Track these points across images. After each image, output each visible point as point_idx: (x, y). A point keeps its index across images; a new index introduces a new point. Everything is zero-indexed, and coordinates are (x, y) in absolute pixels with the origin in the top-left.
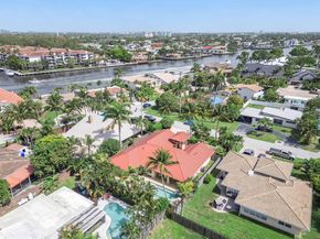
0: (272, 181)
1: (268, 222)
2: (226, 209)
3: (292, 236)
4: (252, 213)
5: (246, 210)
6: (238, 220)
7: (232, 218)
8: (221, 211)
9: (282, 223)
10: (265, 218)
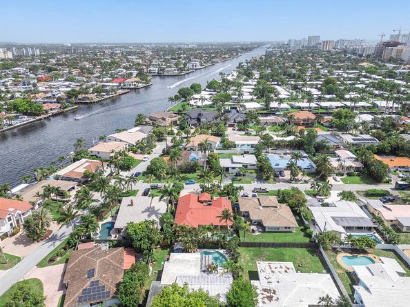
0: (272, 208)
1: (280, 230)
2: (259, 232)
3: (291, 232)
4: (272, 228)
5: (269, 228)
6: (267, 234)
7: (264, 234)
8: (257, 233)
9: (286, 228)
10: (278, 228)
